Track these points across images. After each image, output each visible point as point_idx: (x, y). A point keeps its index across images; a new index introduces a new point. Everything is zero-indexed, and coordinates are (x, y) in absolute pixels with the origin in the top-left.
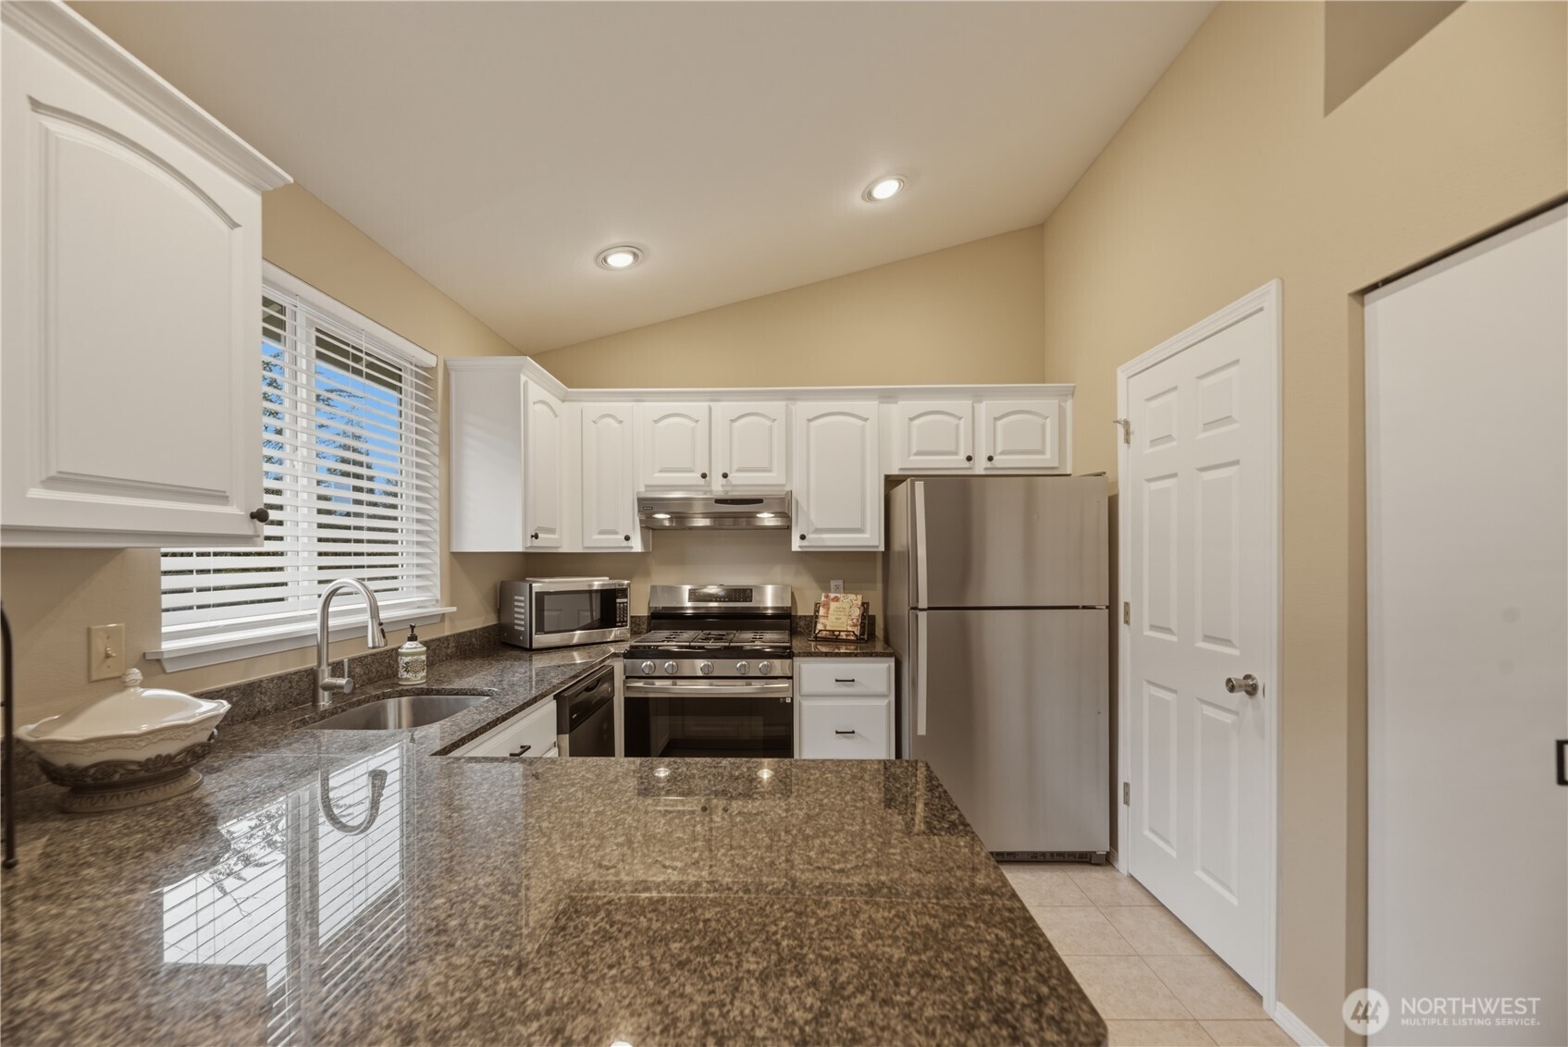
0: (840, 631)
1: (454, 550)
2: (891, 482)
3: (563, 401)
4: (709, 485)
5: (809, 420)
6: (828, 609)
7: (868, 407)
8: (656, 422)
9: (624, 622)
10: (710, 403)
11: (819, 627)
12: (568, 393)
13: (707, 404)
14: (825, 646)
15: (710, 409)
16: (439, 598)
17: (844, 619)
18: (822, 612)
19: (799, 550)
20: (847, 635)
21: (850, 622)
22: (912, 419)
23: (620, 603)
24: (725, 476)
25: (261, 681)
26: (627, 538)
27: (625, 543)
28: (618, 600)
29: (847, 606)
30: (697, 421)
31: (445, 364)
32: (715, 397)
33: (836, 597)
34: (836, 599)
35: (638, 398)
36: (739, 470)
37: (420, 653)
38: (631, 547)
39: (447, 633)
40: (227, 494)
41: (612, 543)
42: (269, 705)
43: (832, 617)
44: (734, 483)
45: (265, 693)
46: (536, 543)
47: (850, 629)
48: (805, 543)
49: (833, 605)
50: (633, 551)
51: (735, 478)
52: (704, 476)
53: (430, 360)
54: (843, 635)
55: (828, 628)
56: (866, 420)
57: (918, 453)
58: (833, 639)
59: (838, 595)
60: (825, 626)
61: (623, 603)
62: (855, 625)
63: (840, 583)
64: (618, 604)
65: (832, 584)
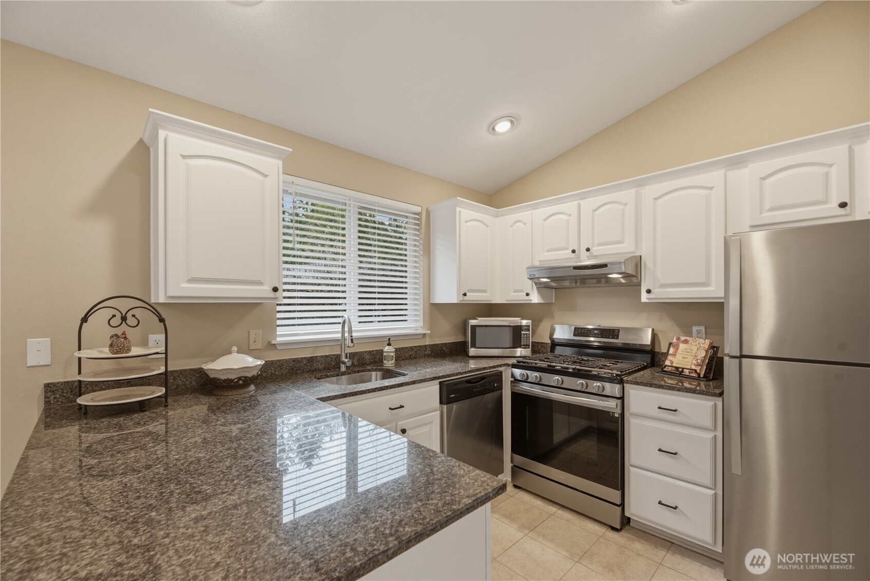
0: (683, 369)
1: (431, 302)
3: (497, 217)
4: (577, 257)
5: (656, 199)
6: (677, 349)
7: (715, 177)
8: (545, 220)
9: (527, 345)
10: (580, 201)
11: (667, 363)
12: (498, 212)
13: (577, 202)
14: (672, 379)
15: (579, 205)
16: (422, 325)
17: (690, 359)
18: (672, 350)
19: (647, 301)
20: (690, 373)
21: (694, 362)
22: (764, 179)
23: (524, 334)
24: (588, 250)
25: (317, 357)
26: (527, 295)
27: (527, 298)
28: (522, 332)
29: (695, 348)
30: (570, 215)
31: (427, 210)
32: (583, 196)
33: (686, 340)
34: (686, 342)
35: (535, 207)
36: (598, 245)
37: (392, 352)
38: (531, 300)
39: (427, 343)
40: (262, 282)
41: (519, 298)
42: (321, 367)
43: (679, 356)
44: (594, 254)
45: (319, 362)
46: (465, 298)
47: (693, 367)
48: (650, 296)
49: (682, 346)
50: (532, 302)
51: (595, 250)
52: (574, 251)
53: (418, 209)
54: (687, 372)
55: (674, 365)
56: (711, 189)
57: (772, 209)
58: (678, 373)
59: (688, 338)
60: (672, 363)
61: (527, 334)
62: (698, 365)
63: (702, 328)
64: (522, 335)
65: (695, 329)
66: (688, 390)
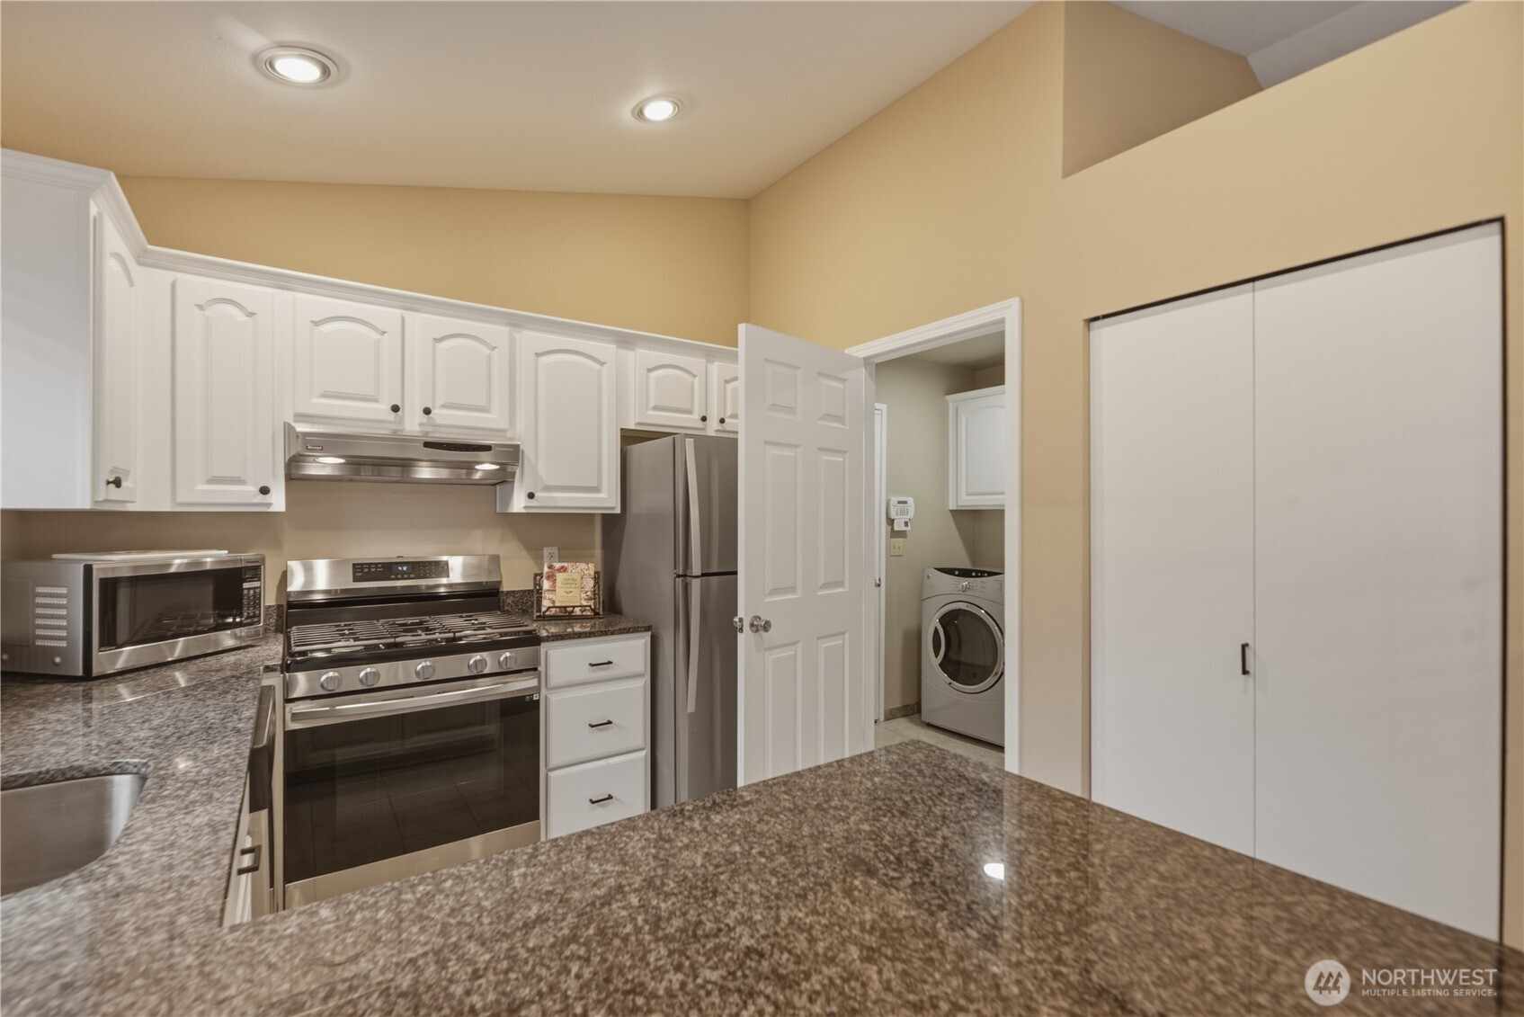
0: (574, 607)
2: (630, 438)
3: (138, 263)
4: (401, 422)
5: (538, 355)
6: (554, 581)
7: (606, 349)
8: (316, 323)
9: (254, 616)
10: (406, 313)
11: (546, 603)
12: (146, 251)
13: (399, 311)
14: (556, 625)
15: (403, 319)
17: (576, 592)
18: (546, 585)
19: (524, 511)
20: (582, 611)
21: (583, 595)
22: (650, 370)
23: (249, 589)
24: (427, 411)
26: (265, 491)
27: (260, 498)
28: (246, 585)
29: (577, 577)
30: (382, 332)
32: (411, 305)
33: (563, 567)
34: (563, 569)
36: (444, 406)
38: (269, 505)
41: (241, 496)
43: (560, 591)
44: (438, 422)
47: (584, 603)
48: (532, 503)
49: (560, 577)
50: (271, 510)
51: (442, 415)
52: (394, 409)
54: (577, 611)
55: (557, 604)
56: (602, 364)
57: (656, 408)
58: (565, 615)
59: (565, 564)
60: (553, 602)
61: (255, 588)
62: (590, 599)
63: (555, 550)
64: (245, 592)
65: (546, 551)
66: (579, 635)
